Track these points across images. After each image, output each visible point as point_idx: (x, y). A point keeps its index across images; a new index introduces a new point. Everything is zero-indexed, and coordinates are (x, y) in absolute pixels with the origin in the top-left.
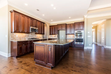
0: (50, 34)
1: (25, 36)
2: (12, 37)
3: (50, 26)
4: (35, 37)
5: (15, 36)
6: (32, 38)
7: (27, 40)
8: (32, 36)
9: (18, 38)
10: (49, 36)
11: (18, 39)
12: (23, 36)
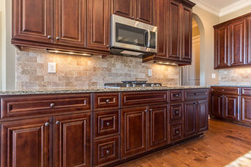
0: (217, 67)
1: (95, 69)
2: (24, 72)
3: (216, 27)
4: (142, 77)
5: (41, 66)
6: (128, 79)
7: (101, 87)
8: (126, 70)
9: (56, 79)
10: (214, 76)
11: (56, 84)
12: (82, 68)
